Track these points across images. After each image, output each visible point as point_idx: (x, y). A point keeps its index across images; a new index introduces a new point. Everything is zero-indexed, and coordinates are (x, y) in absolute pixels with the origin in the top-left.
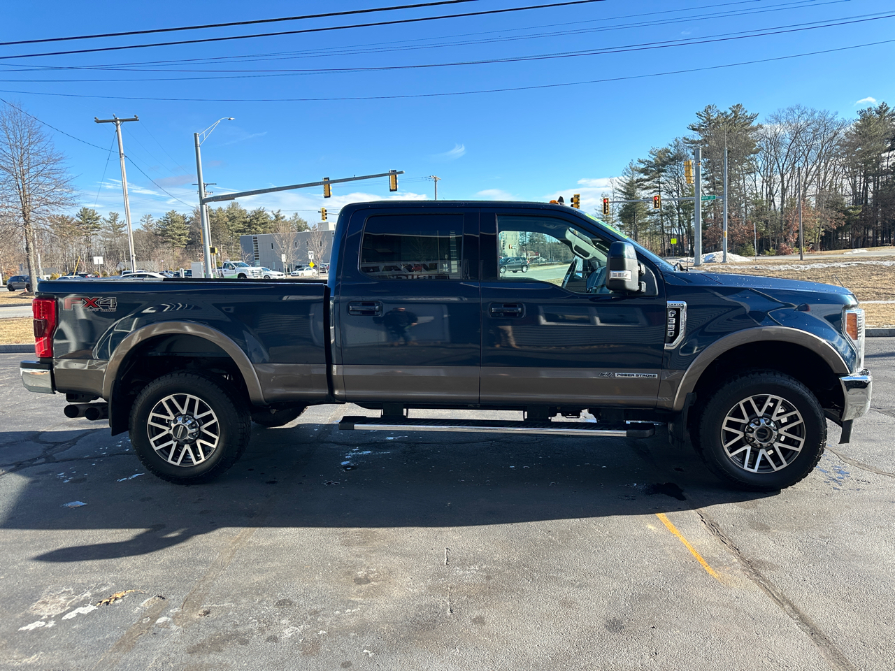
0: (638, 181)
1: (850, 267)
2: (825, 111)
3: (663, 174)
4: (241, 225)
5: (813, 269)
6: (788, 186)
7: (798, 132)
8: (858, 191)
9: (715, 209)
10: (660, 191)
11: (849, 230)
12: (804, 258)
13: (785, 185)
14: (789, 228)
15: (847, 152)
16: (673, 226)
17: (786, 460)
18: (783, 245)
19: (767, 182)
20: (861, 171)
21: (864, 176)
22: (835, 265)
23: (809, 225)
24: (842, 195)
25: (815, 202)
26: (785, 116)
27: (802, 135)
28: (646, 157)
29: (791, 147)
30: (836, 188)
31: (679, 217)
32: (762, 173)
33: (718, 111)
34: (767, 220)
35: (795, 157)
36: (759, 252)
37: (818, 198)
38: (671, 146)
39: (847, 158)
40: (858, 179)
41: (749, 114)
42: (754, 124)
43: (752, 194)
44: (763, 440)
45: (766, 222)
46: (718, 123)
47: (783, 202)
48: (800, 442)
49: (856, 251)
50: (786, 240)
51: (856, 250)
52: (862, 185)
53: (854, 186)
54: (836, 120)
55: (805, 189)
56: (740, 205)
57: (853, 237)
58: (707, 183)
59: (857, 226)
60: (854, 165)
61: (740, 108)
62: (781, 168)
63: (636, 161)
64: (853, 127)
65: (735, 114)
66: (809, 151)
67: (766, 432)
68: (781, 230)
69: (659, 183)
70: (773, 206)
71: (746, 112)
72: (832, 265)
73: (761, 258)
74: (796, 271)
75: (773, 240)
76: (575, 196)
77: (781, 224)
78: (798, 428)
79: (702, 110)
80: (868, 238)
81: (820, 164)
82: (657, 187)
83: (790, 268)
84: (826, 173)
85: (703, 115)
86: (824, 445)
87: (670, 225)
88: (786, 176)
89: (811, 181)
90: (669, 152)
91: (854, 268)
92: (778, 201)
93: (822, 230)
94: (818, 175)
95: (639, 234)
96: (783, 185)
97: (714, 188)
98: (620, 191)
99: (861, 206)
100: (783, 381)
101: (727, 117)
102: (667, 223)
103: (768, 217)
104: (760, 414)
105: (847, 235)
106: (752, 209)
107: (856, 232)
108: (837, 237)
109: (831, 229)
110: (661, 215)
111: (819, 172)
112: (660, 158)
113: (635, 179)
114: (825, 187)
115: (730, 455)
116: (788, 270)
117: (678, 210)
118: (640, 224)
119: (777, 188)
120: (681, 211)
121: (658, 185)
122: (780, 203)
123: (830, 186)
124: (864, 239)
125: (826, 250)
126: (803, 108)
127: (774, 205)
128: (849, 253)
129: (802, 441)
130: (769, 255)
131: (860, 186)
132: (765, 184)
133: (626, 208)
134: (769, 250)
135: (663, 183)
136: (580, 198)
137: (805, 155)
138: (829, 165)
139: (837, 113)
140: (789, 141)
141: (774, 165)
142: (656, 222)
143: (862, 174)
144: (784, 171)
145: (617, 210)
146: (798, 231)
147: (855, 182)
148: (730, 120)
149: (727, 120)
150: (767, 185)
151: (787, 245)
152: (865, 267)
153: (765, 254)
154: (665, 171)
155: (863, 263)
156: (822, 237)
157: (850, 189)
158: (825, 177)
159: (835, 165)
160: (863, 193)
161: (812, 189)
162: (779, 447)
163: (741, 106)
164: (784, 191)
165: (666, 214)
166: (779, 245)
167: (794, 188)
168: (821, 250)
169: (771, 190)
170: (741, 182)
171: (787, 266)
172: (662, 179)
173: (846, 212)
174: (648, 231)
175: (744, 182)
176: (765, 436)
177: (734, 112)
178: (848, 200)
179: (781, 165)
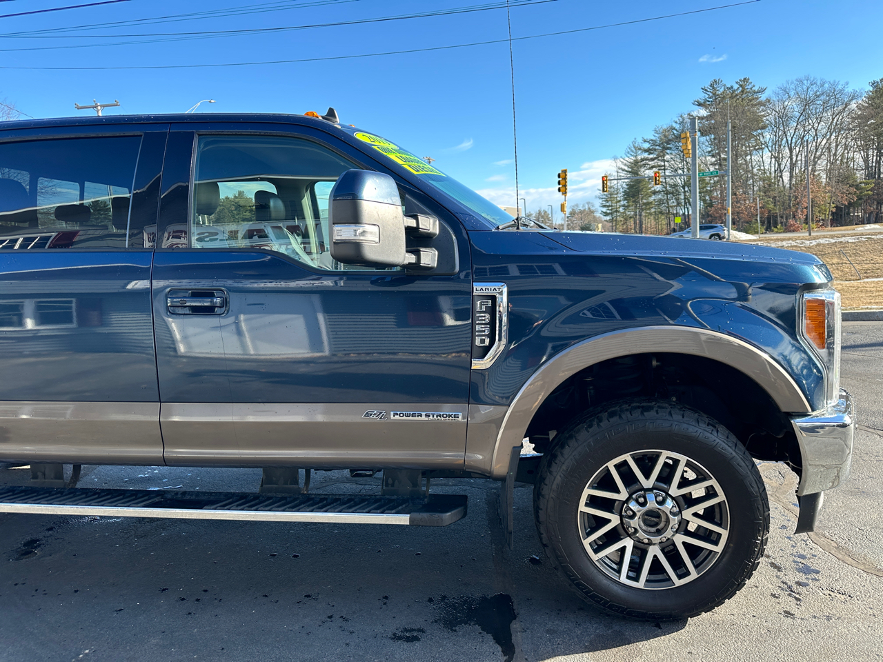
0: (642, 160)
1: (860, 242)
2: (835, 81)
3: (668, 151)
4: (248, 213)
5: (819, 245)
6: (797, 161)
7: (807, 104)
8: (871, 165)
9: (721, 186)
10: (664, 170)
11: (861, 205)
12: (812, 234)
13: (794, 159)
14: (798, 204)
15: (859, 126)
16: (679, 204)
17: (696, 567)
18: (791, 221)
19: (775, 157)
20: (874, 144)
21: (877, 149)
22: (843, 239)
23: (820, 201)
24: (854, 169)
25: (825, 176)
26: (794, 87)
27: (811, 107)
28: (651, 136)
29: (800, 121)
30: (847, 162)
31: (685, 195)
32: (770, 149)
33: (725, 85)
34: (775, 197)
35: (804, 131)
36: (766, 230)
37: (829, 172)
38: (676, 122)
39: (859, 131)
40: (870, 153)
41: (756, 89)
42: (763, 97)
43: (759, 170)
44: (653, 530)
45: (774, 198)
46: (724, 97)
47: (791, 177)
48: (719, 535)
49: (868, 227)
50: (794, 216)
51: (868, 225)
52: (875, 158)
53: (866, 161)
54: (846, 90)
55: (815, 163)
56: (747, 181)
57: (865, 213)
58: (714, 159)
59: (869, 201)
60: (865, 138)
61: (747, 82)
62: (789, 142)
63: (640, 140)
64: (864, 99)
65: (743, 88)
66: (819, 123)
67: (658, 516)
68: (790, 206)
69: (664, 161)
70: (781, 183)
71: (754, 86)
72: (840, 240)
73: (768, 236)
74: (800, 247)
75: (782, 217)
76: (562, 171)
77: (790, 200)
78: (717, 510)
79: (707, 85)
80: (881, 213)
81: (830, 137)
82: (662, 166)
83: (794, 244)
84: (837, 146)
85: (709, 90)
86: (764, 542)
87: (675, 204)
88: (794, 151)
89: (821, 155)
90: (675, 129)
91: (864, 242)
92: (786, 176)
93: (833, 206)
94: (829, 148)
95: (643, 214)
96: (791, 159)
97: (720, 165)
98: (623, 170)
99: (874, 180)
100: (685, 426)
101: (734, 91)
102: (673, 202)
103: (776, 193)
104: (648, 483)
105: (860, 211)
106: (759, 186)
107: (868, 207)
108: (848, 214)
109: (842, 204)
110: (667, 194)
111: (830, 145)
112: (665, 136)
113: (639, 158)
114: (836, 161)
115: (595, 557)
116: (791, 246)
117: (684, 189)
118: (644, 204)
119: (786, 163)
120: (686, 189)
121: (663, 164)
122: (789, 178)
123: (841, 160)
124: (877, 214)
125: (837, 226)
126: (812, 79)
127: (783, 181)
128: (860, 229)
129: (725, 534)
130: (777, 232)
131: (873, 159)
132: (773, 160)
133: (630, 186)
134: (776, 228)
135: (668, 161)
136: (568, 174)
137: (814, 128)
138: (839, 138)
139: (847, 83)
140: (797, 114)
141: (782, 139)
142: (661, 202)
143: (875, 147)
144: (793, 145)
145: (621, 190)
146: (806, 208)
147: (868, 155)
148: (737, 95)
149: (734, 95)
150: (776, 160)
151: (796, 222)
152: (876, 241)
153: (773, 231)
154: (670, 149)
155: (873, 237)
156: (833, 214)
157: (861, 162)
158: (836, 150)
159: (846, 138)
160: (875, 167)
161: (822, 164)
162: (684, 543)
163: (748, 79)
164: (793, 165)
165: (672, 193)
166: (787, 221)
167: (804, 162)
168: (831, 226)
169: (779, 165)
170: (748, 157)
171: (791, 241)
172: (667, 157)
173: (857, 187)
174: (653, 210)
175: (751, 159)
176: (657, 524)
177: (741, 86)
178: (860, 175)
179: (789, 139)
